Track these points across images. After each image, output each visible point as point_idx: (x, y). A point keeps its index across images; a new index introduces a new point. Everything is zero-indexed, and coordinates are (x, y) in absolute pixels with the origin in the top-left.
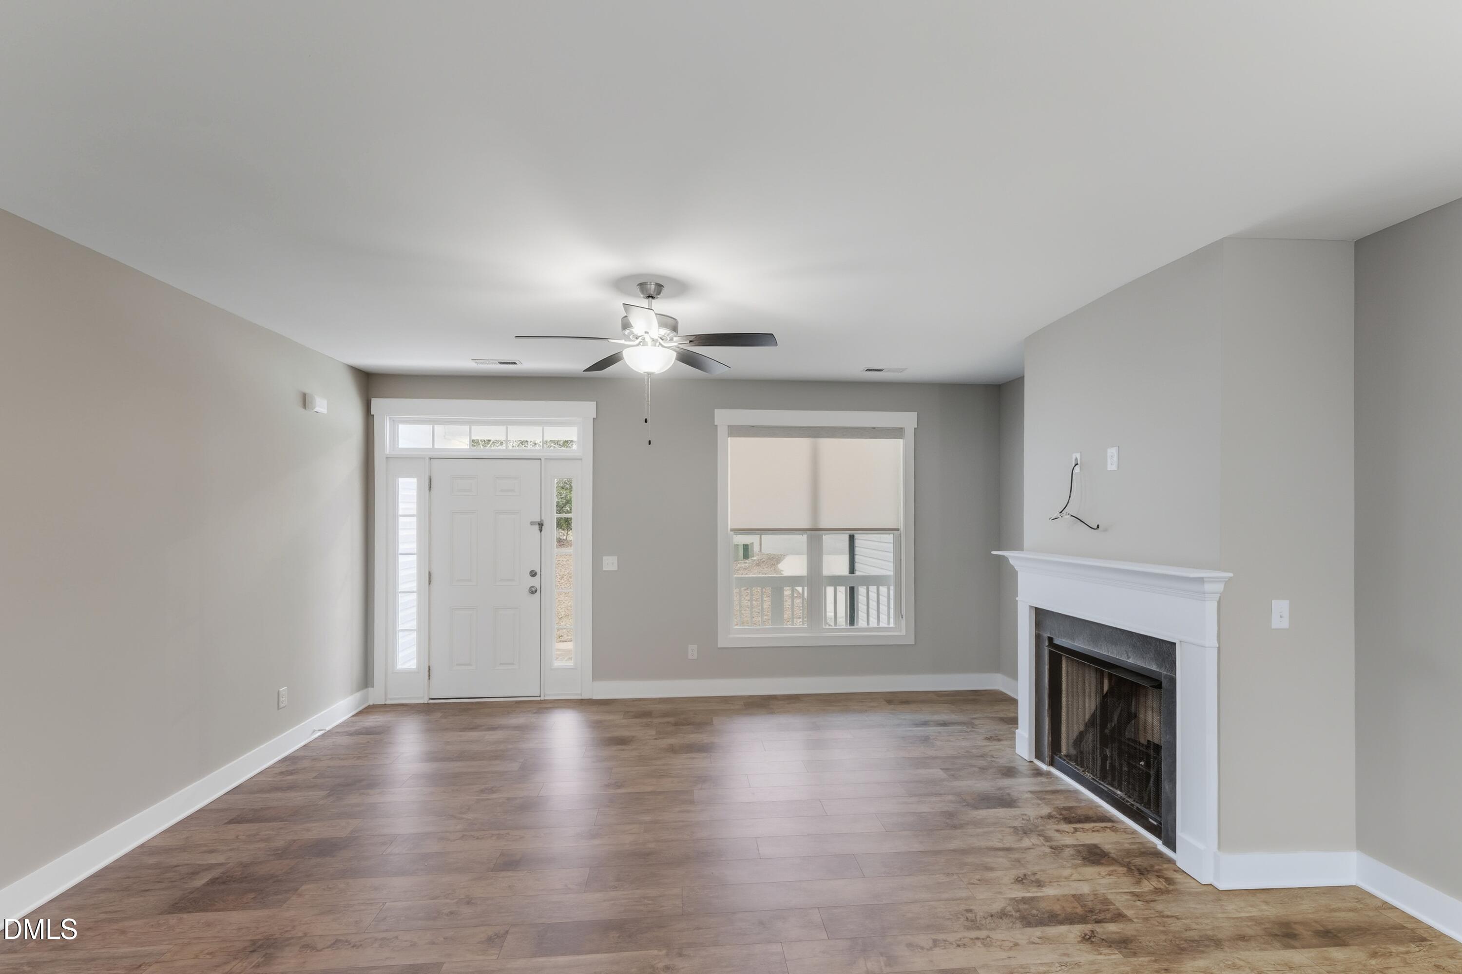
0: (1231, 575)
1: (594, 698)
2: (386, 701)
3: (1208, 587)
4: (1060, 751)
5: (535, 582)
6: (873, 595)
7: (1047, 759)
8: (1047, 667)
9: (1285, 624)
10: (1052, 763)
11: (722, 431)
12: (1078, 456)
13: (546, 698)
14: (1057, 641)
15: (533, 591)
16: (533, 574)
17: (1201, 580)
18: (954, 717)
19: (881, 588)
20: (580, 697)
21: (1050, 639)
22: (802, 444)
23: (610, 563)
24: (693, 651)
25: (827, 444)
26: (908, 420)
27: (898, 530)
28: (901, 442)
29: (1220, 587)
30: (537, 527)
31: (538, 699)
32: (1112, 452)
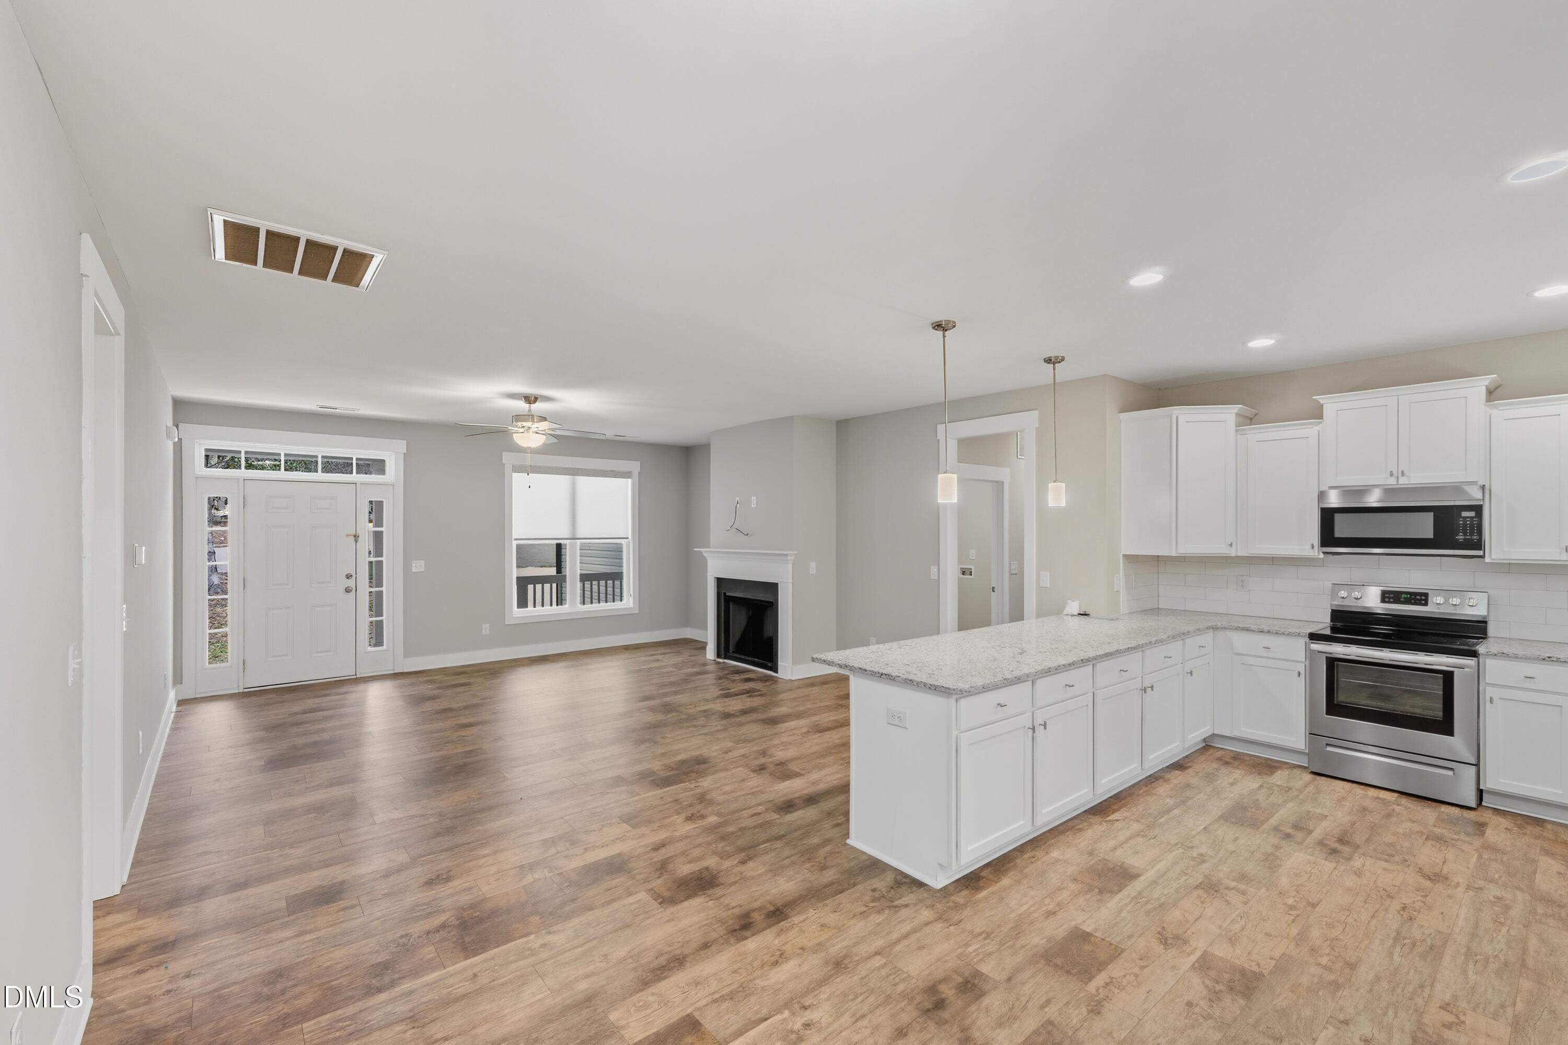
0: (796, 552)
1: (406, 671)
2: (196, 694)
3: (789, 558)
4: (729, 650)
5: (351, 583)
6: (595, 588)
7: (723, 656)
8: (723, 608)
9: (814, 572)
10: (725, 658)
11: (508, 468)
12: (738, 499)
13: (362, 676)
14: (728, 594)
15: (348, 590)
16: (349, 577)
17: (787, 555)
18: (668, 651)
19: (608, 582)
20: (393, 672)
21: (725, 594)
22: (565, 479)
23: (418, 566)
24: (486, 629)
25: (582, 480)
26: (634, 466)
27: (627, 538)
28: (630, 480)
29: (793, 558)
30: (353, 538)
31: (355, 677)
32: (754, 498)
